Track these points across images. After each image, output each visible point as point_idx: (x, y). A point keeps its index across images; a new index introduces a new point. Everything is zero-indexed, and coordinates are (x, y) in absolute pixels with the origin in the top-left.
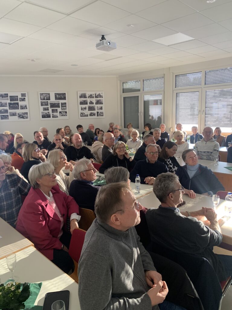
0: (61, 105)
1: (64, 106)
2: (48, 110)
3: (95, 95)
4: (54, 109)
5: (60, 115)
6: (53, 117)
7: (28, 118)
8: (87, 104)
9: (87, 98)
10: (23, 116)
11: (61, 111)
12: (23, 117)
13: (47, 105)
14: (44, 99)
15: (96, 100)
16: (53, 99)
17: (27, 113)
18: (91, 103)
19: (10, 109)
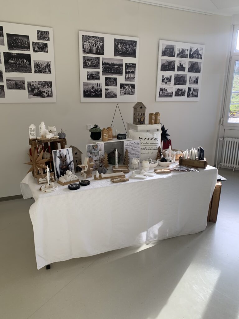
0: (126, 69)
1: (131, 71)
2: (98, 78)
3: (191, 51)
4: (110, 78)
5: (121, 91)
6: (106, 97)
7: (51, 96)
8: (173, 69)
9: (174, 56)
10: (40, 91)
11: (124, 82)
12: (40, 94)
13: (97, 66)
14: (91, 52)
15: (190, 62)
16: (109, 54)
17: (51, 83)
18: (181, 68)
19: (7, 69)
